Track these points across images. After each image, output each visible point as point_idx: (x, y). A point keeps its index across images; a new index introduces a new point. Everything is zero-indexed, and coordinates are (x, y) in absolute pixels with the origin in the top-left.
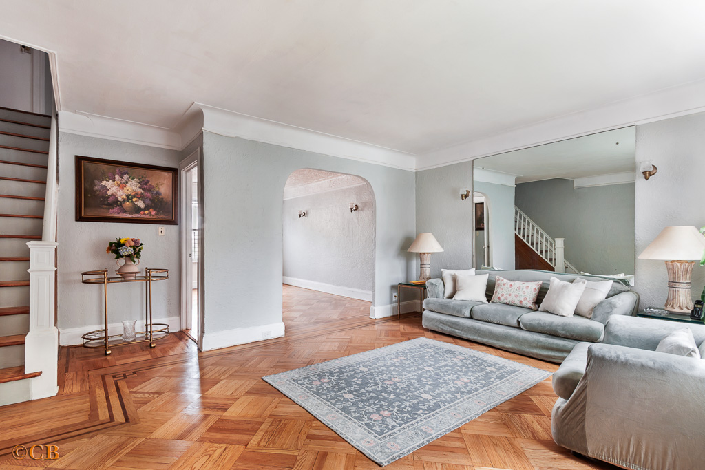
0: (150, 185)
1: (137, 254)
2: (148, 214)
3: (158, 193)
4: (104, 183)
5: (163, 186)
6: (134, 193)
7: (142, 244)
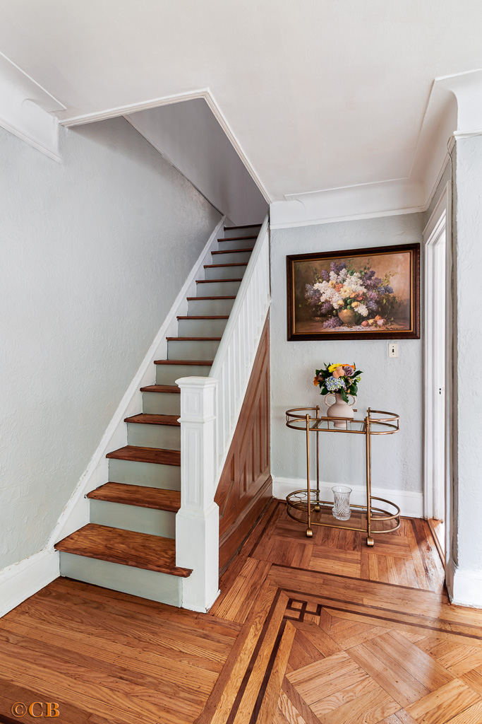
0: (376, 279)
1: (352, 389)
2: (372, 324)
3: (388, 290)
4: (317, 286)
5: (396, 276)
6: (353, 296)
7: (358, 373)
